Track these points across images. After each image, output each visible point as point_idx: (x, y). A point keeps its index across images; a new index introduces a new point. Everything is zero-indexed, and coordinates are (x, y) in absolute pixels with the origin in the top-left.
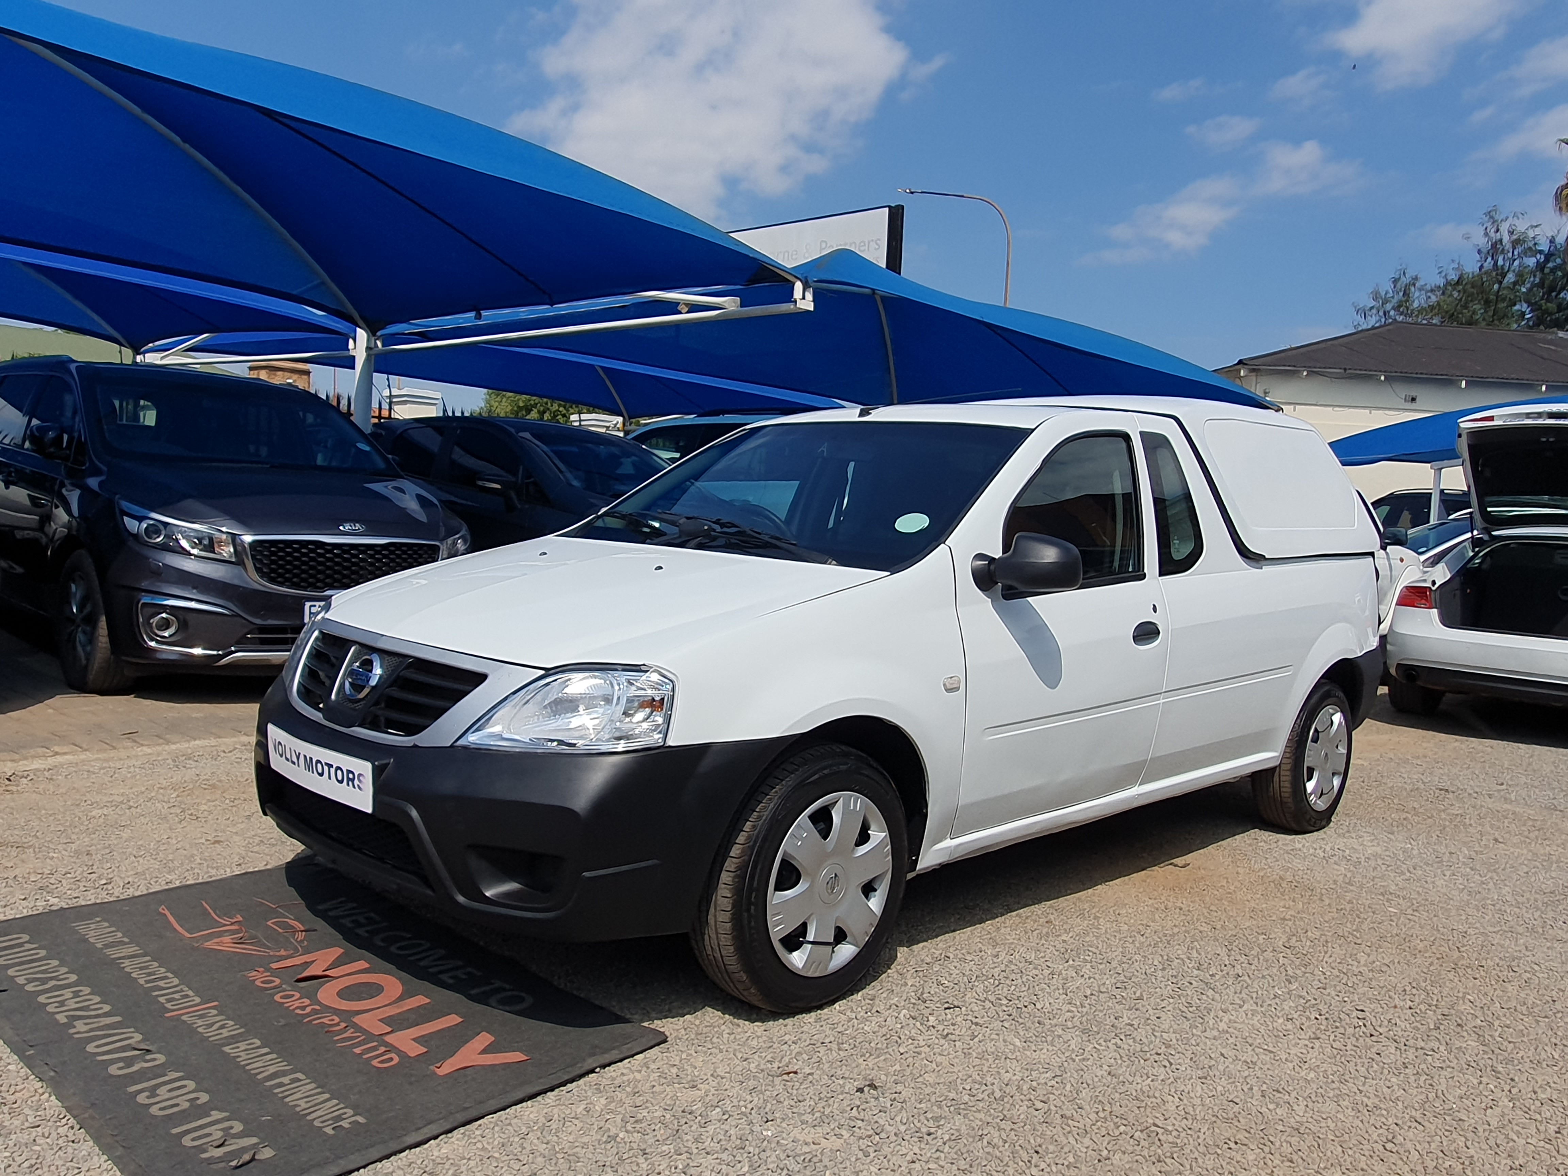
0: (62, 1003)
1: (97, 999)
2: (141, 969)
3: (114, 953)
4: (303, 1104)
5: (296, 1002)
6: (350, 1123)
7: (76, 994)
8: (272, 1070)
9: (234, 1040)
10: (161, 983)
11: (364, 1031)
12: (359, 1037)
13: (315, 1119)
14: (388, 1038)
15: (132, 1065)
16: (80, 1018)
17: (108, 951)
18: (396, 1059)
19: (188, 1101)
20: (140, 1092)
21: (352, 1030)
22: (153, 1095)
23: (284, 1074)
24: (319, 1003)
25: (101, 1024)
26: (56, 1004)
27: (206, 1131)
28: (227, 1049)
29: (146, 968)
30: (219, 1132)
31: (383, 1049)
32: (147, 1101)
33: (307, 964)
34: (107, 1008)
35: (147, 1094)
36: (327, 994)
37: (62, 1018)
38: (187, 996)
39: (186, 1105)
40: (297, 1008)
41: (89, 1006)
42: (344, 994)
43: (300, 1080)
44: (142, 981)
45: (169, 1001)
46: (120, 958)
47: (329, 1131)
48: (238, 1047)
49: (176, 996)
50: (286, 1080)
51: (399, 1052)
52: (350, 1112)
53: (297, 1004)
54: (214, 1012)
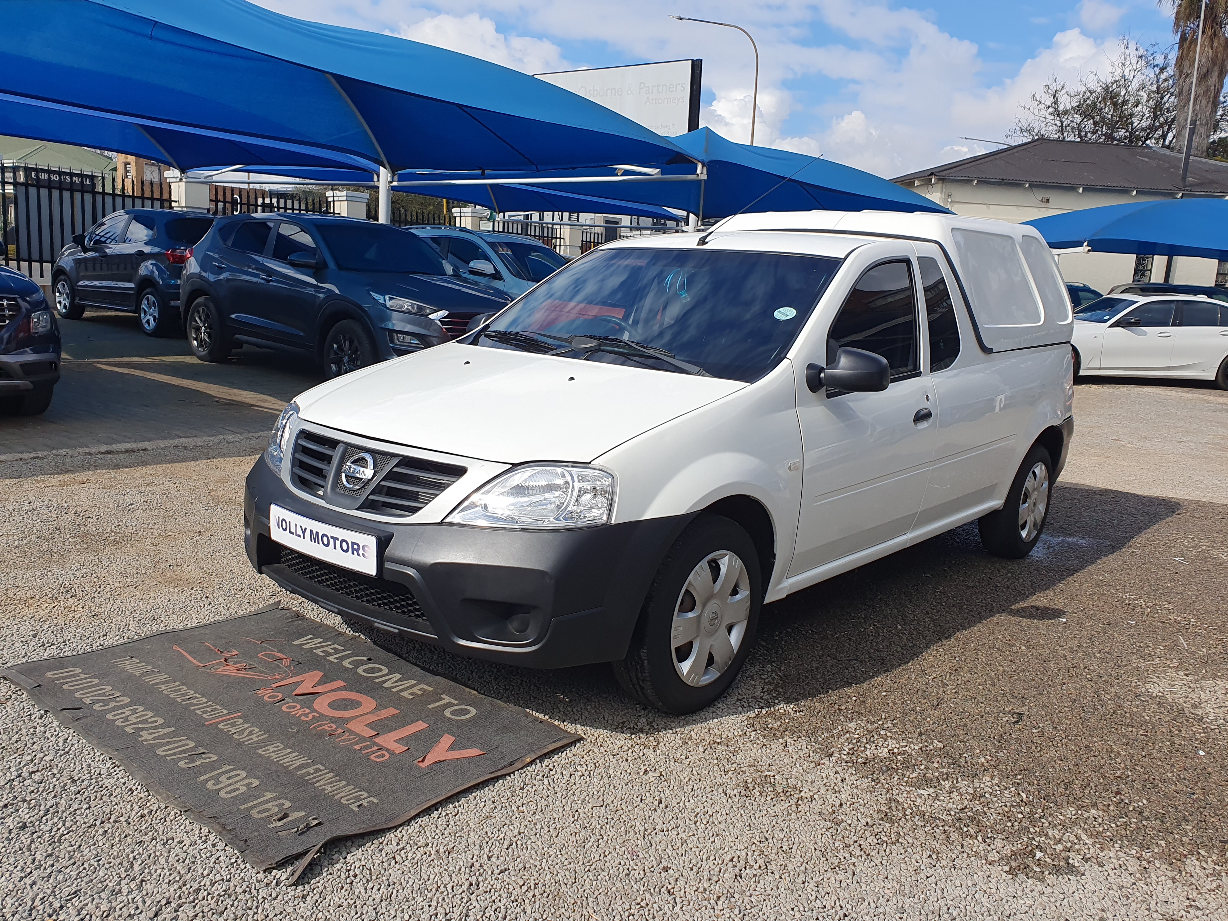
0: (126, 719)
1: (151, 714)
2: (175, 691)
3: (152, 680)
4: (328, 788)
5: (299, 711)
6: (368, 802)
7: (134, 712)
8: (298, 763)
9: (263, 744)
10: (194, 701)
11: (357, 735)
12: (354, 739)
13: (341, 798)
14: (378, 740)
15: (194, 761)
16: (143, 729)
17: (146, 679)
18: (387, 756)
19: (244, 785)
20: (207, 780)
21: (348, 734)
22: (217, 782)
23: (308, 765)
24: (316, 712)
25: (161, 733)
26: (122, 720)
27: (266, 806)
28: (260, 751)
29: (179, 690)
30: (275, 808)
31: (376, 748)
32: (215, 788)
33: (298, 684)
34: (161, 721)
35: (213, 782)
36: (321, 705)
37: (129, 730)
38: (215, 709)
39: (245, 789)
40: (301, 715)
41: (146, 719)
42: (333, 705)
43: (321, 771)
44: (179, 700)
45: (204, 713)
46: (157, 684)
47: (354, 807)
48: (268, 750)
49: (209, 709)
50: (311, 770)
51: (388, 750)
52: (365, 795)
53: (300, 712)
54: (241, 721)
